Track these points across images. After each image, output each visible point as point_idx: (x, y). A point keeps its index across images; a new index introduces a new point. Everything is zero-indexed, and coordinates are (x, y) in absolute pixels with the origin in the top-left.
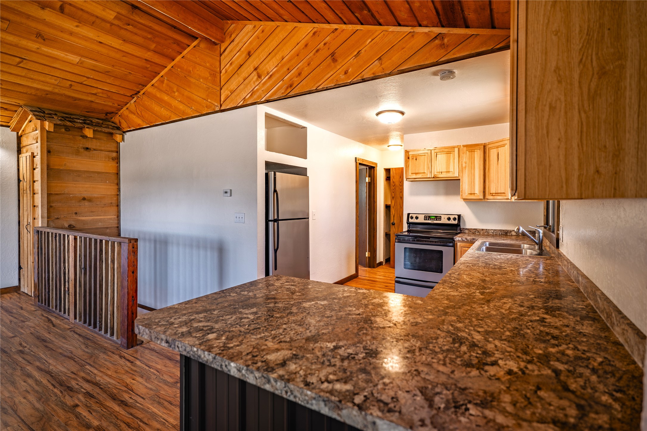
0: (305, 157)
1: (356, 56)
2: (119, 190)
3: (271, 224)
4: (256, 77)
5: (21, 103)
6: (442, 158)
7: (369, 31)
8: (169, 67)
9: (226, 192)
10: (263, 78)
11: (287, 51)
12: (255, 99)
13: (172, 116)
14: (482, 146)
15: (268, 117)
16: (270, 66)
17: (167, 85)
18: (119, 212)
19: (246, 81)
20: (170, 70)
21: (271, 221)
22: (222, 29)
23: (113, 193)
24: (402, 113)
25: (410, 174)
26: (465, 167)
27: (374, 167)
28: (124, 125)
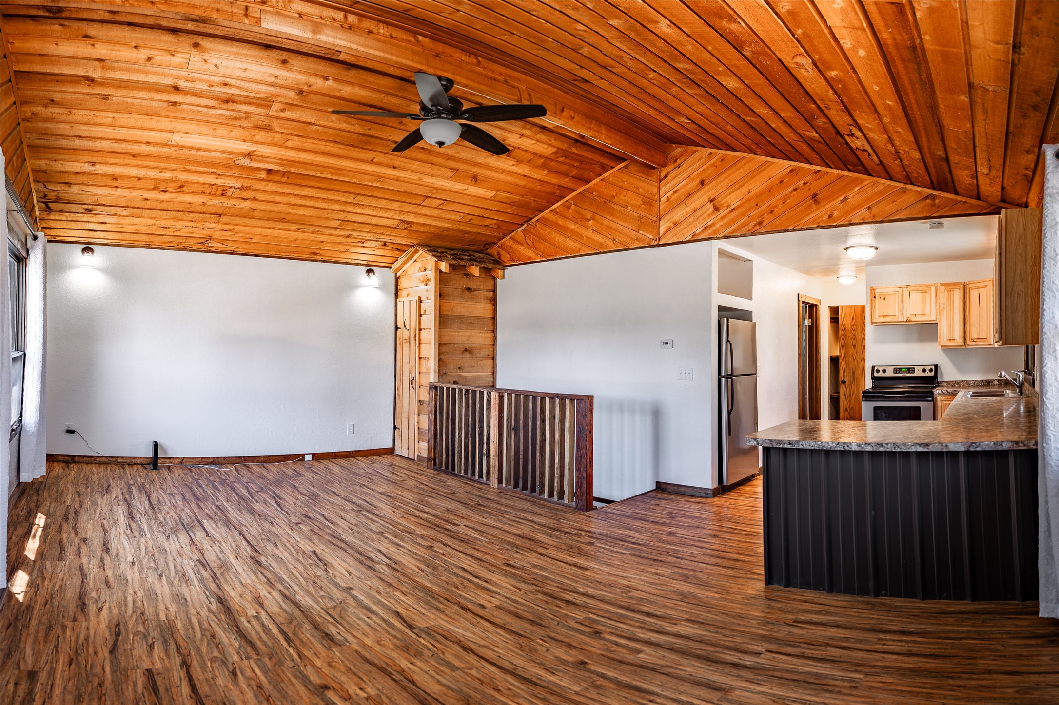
0: (750, 297)
1: (842, 201)
2: (495, 338)
3: (724, 380)
4: (712, 210)
5: (415, 242)
6: (916, 297)
7: (857, 179)
8: (580, 190)
9: (667, 343)
10: (721, 211)
11: (756, 186)
12: (710, 235)
13: (583, 248)
14: (962, 286)
15: (722, 253)
16: (734, 199)
17: (575, 211)
18: (494, 367)
19: (698, 213)
20: (580, 193)
21: (724, 376)
22: (664, 153)
23: (490, 343)
24: (876, 248)
25: (877, 317)
26: (944, 309)
27: (816, 305)
28: (505, 257)
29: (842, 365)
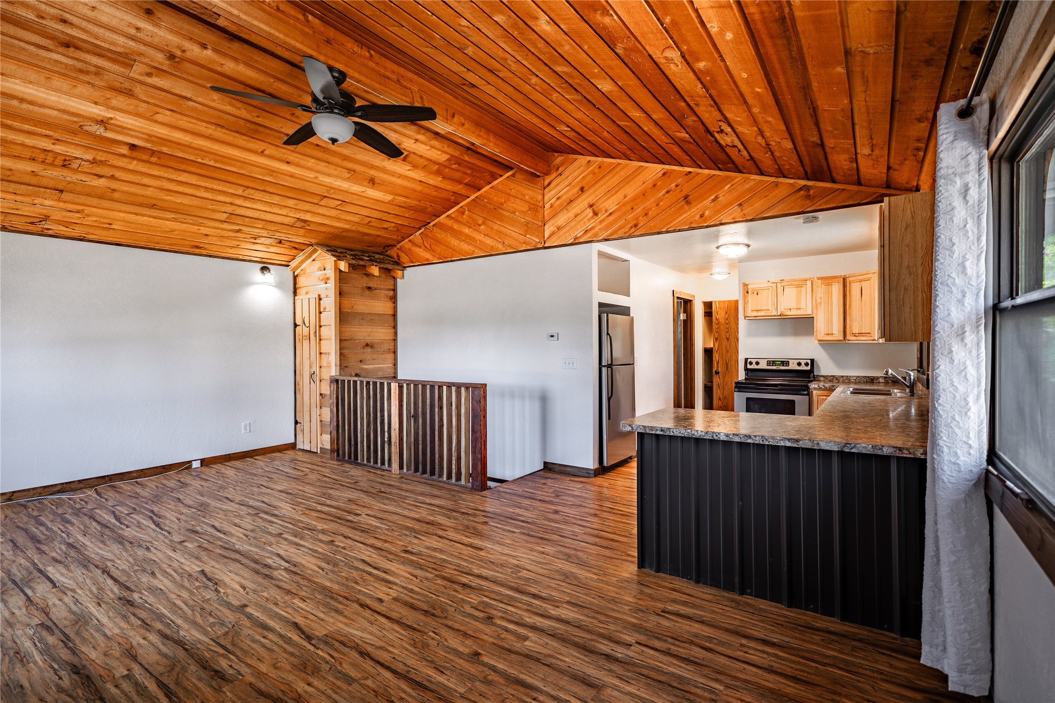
0: (628, 294)
1: (714, 200)
2: (396, 334)
3: (604, 370)
4: (591, 214)
5: (313, 241)
6: (790, 292)
8: (473, 197)
9: (552, 336)
10: (600, 215)
11: (631, 190)
12: (590, 238)
13: (477, 251)
14: (842, 279)
15: (601, 254)
16: (611, 204)
17: (469, 217)
18: (396, 359)
19: (579, 218)
20: (474, 200)
21: (604, 366)
22: (547, 161)
23: (391, 338)
24: (748, 246)
25: (750, 311)
26: (821, 303)
27: (691, 301)
28: (404, 259)
29: (716, 356)
